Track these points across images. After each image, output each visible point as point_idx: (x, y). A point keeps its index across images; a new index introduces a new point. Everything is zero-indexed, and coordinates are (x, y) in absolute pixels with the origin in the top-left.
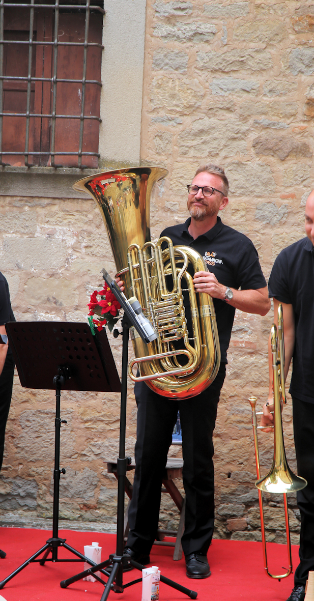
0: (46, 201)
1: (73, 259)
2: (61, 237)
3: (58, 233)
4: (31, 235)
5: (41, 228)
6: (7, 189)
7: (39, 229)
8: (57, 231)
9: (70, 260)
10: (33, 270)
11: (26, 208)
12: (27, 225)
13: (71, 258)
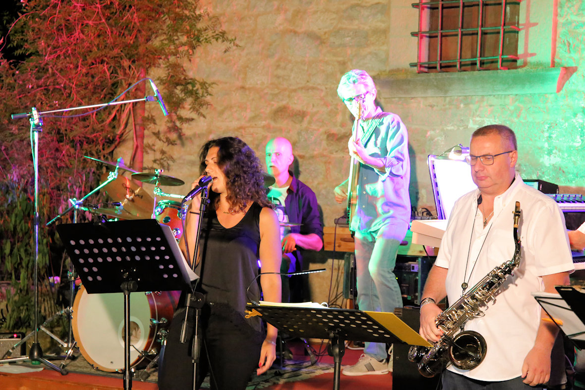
0: (476, 99)
4: (465, 127)
5: (473, 121)
6: (446, 92)
7: (471, 121)
11: (462, 105)
12: (462, 119)
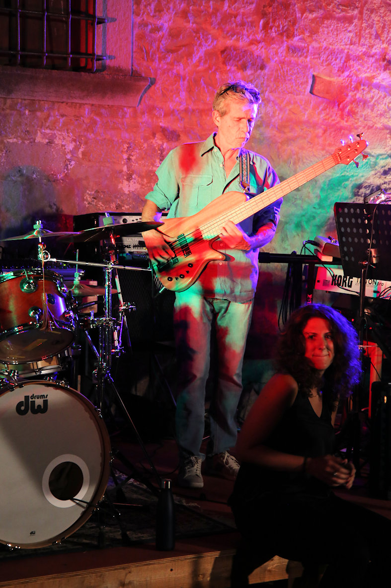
1: (71, 166)
2: (60, 142)
3: (57, 138)
4: (32, 140)
5: (42, 133)
6: (10, 92)
8: (56, 136)
9: (69, 166)
10: (35, 176)
11: (27, 112)
12: (28, 129)
13: (70, 164)
